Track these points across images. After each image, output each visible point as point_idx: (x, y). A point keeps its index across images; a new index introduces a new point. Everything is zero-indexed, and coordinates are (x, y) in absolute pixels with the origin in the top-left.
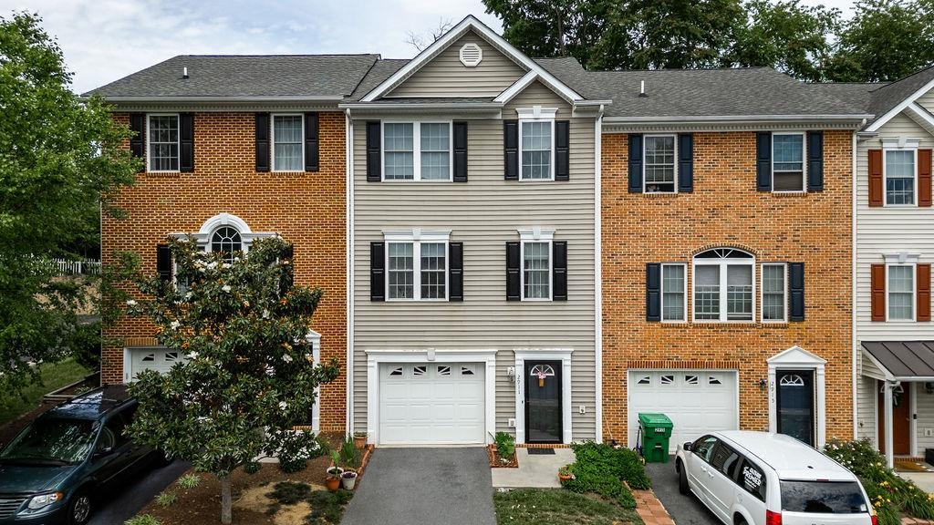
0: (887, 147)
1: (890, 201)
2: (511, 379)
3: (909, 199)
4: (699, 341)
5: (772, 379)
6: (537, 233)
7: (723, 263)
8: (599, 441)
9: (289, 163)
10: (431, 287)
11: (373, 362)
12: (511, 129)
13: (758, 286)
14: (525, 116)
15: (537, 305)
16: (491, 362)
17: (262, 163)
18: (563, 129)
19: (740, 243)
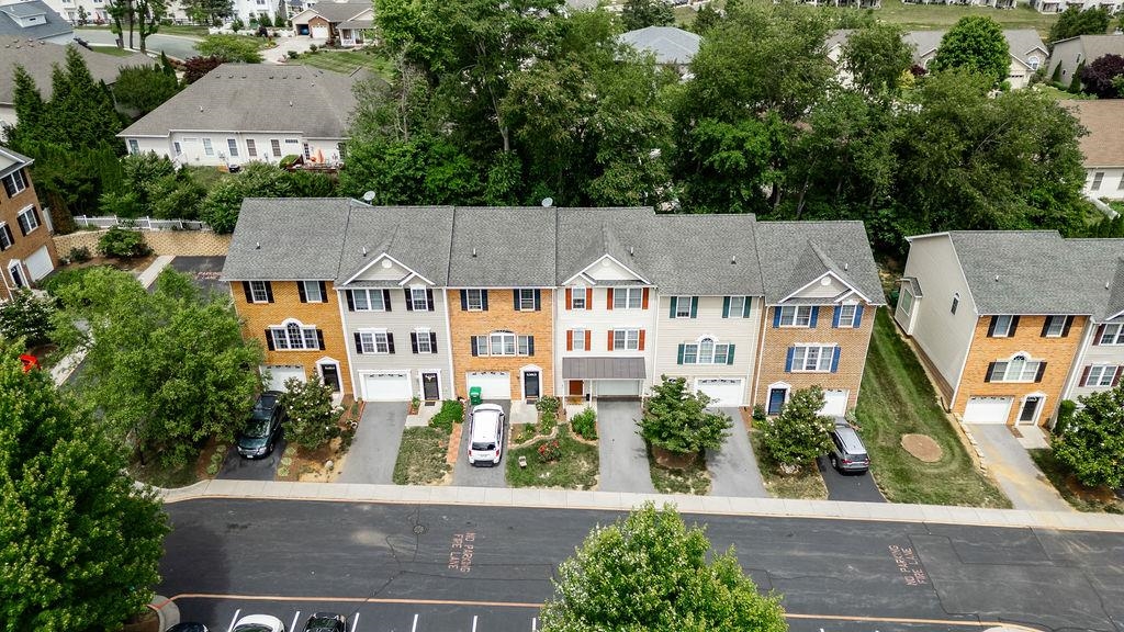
0: (575, 287)
1: (575, 307)
2: (418, 381)
3: (583, 306)
4: (493, 362)
5: (522, 376)
6: (423, 330)
7: (503, 335)
8: (454, 399)
9: (314, 300)
10: (381, 349)
11: (361, 376)
12: (408, 292)
13: (516, 344)
14: (413, 287)
15: (425, 355)
16: (409, 374)
17: (303, 299)
18: (430, 293)
19: (509, 329)
